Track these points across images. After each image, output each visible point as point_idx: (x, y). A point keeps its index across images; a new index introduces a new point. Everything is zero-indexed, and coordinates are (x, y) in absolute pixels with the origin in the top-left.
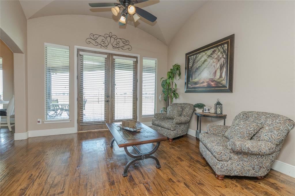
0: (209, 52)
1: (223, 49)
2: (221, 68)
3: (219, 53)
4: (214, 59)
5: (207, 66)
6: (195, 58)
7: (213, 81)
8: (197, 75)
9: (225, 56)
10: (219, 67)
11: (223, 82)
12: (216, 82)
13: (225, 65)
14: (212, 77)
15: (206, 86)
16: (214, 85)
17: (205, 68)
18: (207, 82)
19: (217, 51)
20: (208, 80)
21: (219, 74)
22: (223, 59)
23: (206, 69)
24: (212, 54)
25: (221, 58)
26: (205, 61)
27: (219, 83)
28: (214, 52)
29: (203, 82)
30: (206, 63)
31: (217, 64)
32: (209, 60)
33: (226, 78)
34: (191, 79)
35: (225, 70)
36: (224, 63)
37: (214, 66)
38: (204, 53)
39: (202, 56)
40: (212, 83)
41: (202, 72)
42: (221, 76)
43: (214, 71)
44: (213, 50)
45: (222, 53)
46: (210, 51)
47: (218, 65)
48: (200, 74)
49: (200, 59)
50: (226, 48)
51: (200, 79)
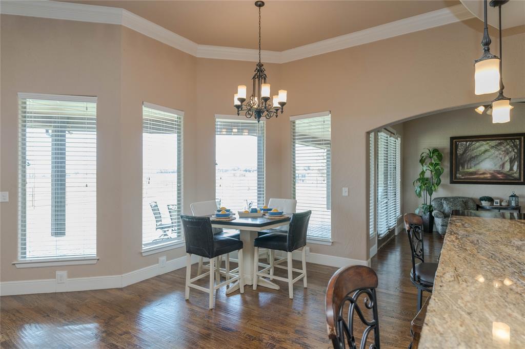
0: (493, 143)
1: (513, 143)
2: (512, 161)
3: (508, 147)
4: (500, 152)
5: (490, 157)
6: (469, 145)
7: (499, 173)
8: (472, 165)
9: (516, 151)
10: (509, 160)
11: (515, 175)
12: (504, 174)
13: (518, 159)
14: (498, 169)
15: (489, 178)
16: (501, 178)
17: (486, 159)
18: (490, 174)
19: (505, 144)
20: (491, 172)
21: (509, 167)
22: (514, 153)
23: (488, 160)
24: (497, 145)
25: (511, 152)
26: (486, 151)
27: (509, 175)
28: (500, 144)
29: (484, 174)
30: (488, 154)
31: (505, 156)
32: (493, 151)
33: (518, 172)
34: (461, 168)
35: (516, 164)
36: (515, 156)
37: (501, 159)
38: (484, 143)
39: (482, 145)
40: (499, 175)
41: (482, 161)
42: (511, 169)
43: (501, 163)
44: (499, 141)
45: (511, 146)
46: (494, 141)
47: (507, 158)
48: (478, 164)
49: (477, 148)
50: (518, 143)
51: (479, 170)
